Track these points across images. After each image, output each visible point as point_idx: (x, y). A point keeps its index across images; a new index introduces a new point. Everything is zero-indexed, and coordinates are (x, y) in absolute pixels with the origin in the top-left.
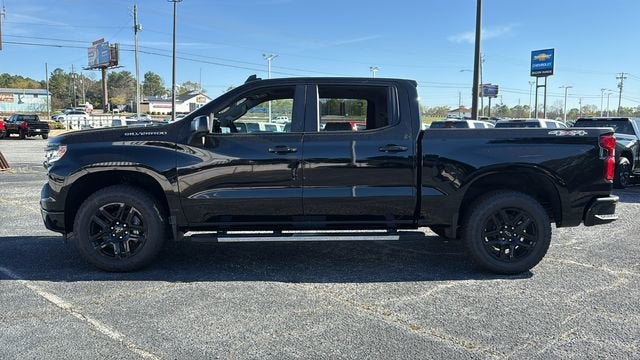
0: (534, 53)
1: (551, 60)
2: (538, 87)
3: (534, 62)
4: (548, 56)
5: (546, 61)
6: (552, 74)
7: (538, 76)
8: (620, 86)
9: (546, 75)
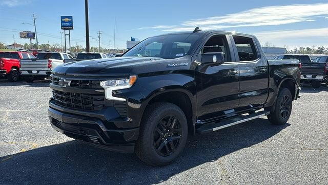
0: (62, 18)
1: (71, 22)
2: (65, 35)
3: (62, 22)
4: (70, 20)
5: (69, 22)
6: (72, 29)
7: (65, 29)
8: (99, 37)
9: (69, 29)
